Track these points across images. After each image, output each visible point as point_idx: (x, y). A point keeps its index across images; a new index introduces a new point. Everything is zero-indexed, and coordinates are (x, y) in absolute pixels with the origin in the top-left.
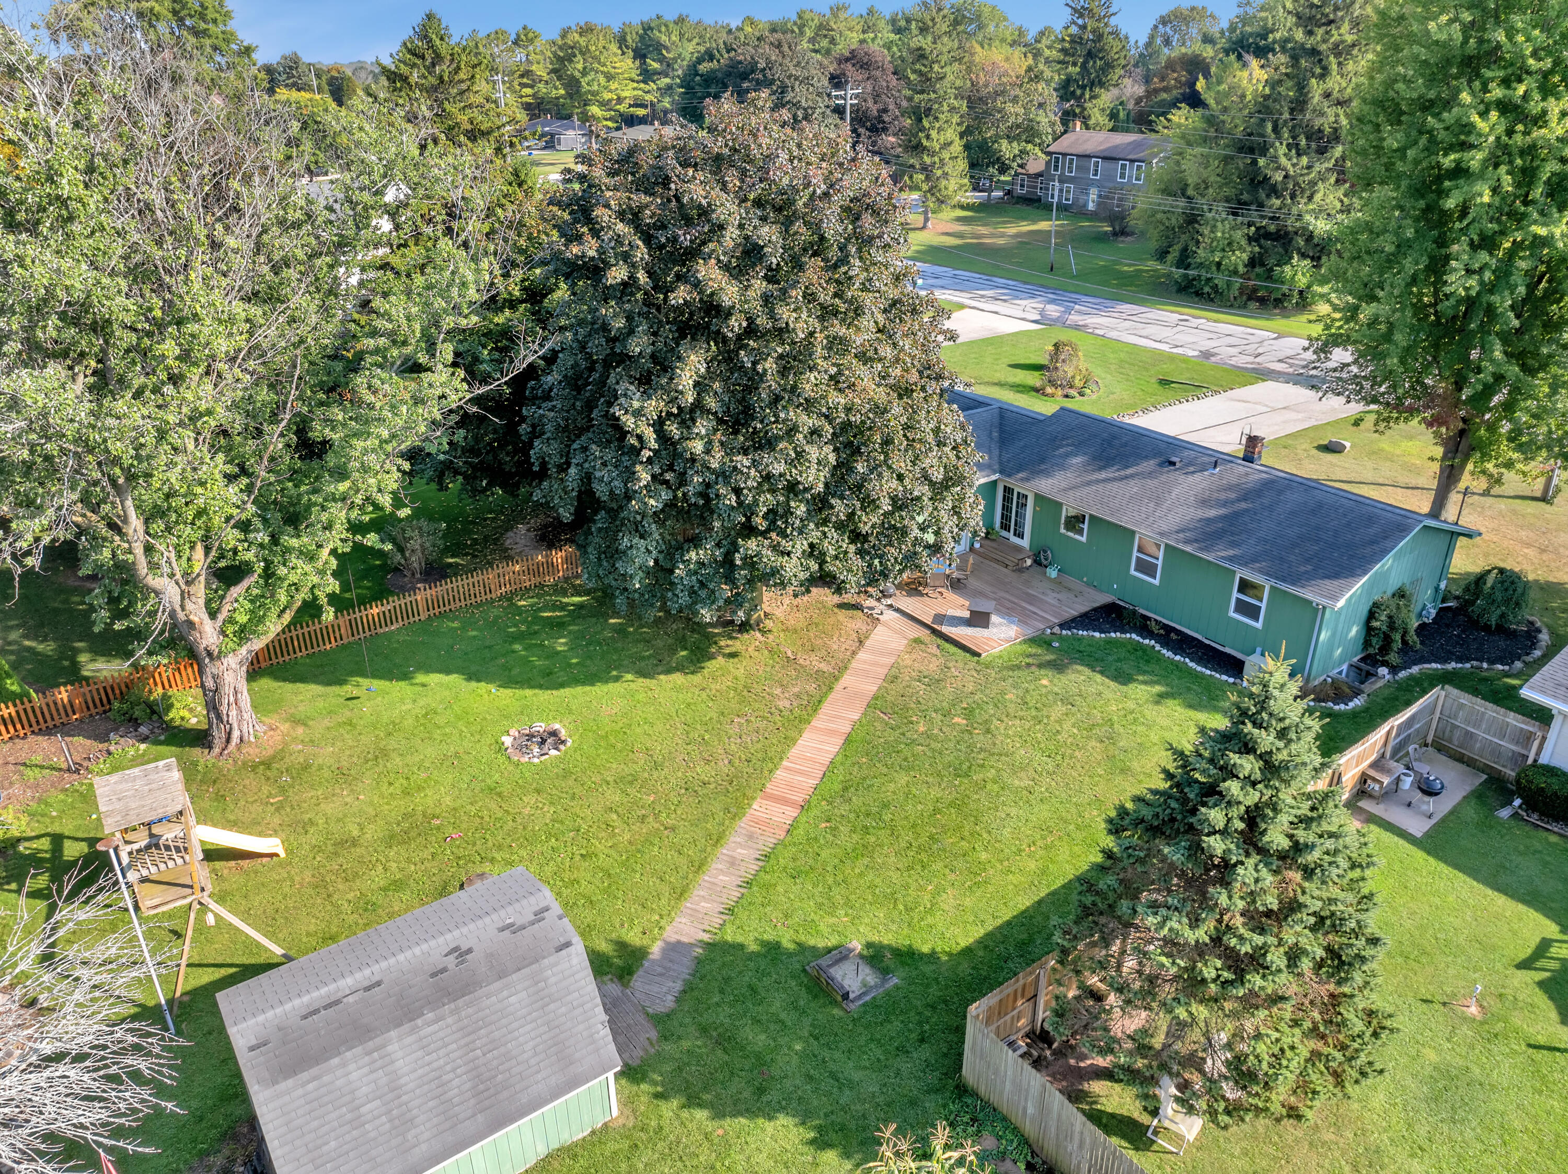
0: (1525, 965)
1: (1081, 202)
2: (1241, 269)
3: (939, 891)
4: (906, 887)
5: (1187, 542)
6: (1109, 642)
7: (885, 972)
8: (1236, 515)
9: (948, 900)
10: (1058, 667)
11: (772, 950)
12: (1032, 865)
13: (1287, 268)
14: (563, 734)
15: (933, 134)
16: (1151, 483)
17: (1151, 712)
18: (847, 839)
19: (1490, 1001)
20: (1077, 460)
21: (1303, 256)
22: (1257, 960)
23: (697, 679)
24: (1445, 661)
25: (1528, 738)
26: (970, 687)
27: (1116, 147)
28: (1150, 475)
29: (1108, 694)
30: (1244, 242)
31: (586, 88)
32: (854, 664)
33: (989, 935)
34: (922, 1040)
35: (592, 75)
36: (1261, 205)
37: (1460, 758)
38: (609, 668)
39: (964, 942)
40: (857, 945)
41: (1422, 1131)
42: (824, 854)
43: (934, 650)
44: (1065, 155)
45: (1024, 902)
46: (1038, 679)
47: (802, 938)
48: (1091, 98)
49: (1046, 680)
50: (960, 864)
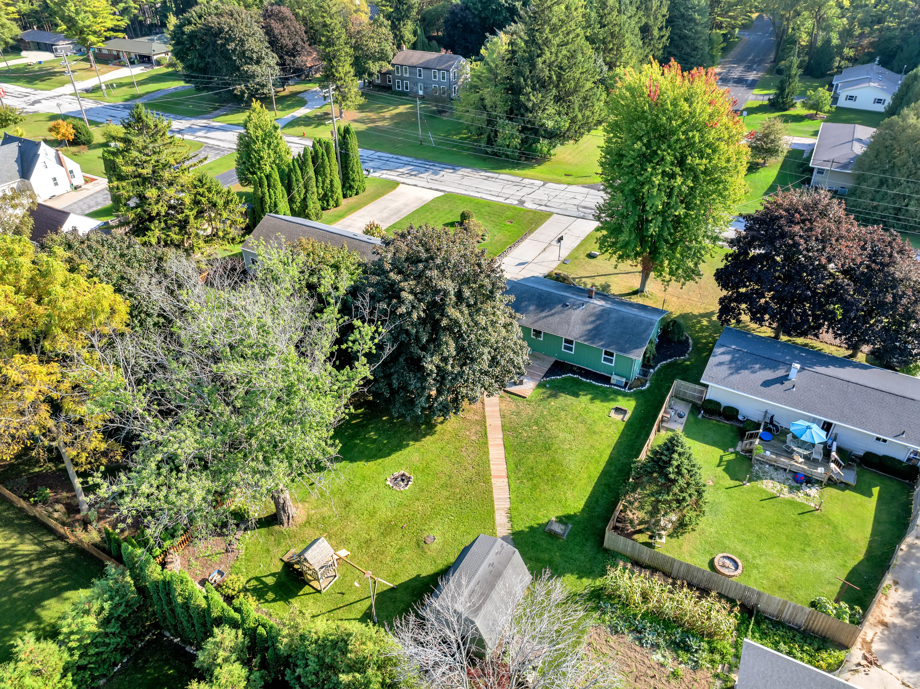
0: (719, 466)
1: (415, 90)
2: (519, 147)
3: (565, 493)
4: (555, 495)
5: (585, 341)
6: (564, 379)
7: (565, 524)
8: (597, 327)
9: (569, 494)
10: (554, 396)
11: (531, 528)
12: (586, 476)
13: (539, 145)
14: (407, 474)
15: (340, 69)
16: (563, 316)
17: (592, 407)
18: (529, 484)
19: (714, 479)
20: (532, 308)
21: (544, 137)
22: (684, 499)
23: (436, 436)
24: (666, 360)
25: (702, 392)
26: (531, 413)
27: (429, 61)
28: (561, 312)
29: (575, 403)
30: (518, 134)
31: (81, 24)
32: (487, 414)
33: (586, 503)
34: (587, 540)
35: (82, 15)
36: (523, 115)
37: (683, 400)
38: (401, 441)
39: (581, 507)
40: (554, 519)
41: (710, 520)
42: (525, 491)
43: (509, 399)
44: (402, 66)
45: (590, 489)
46: (549, 403)
47: (537, 522)
48: (404, 25)
49: (553, 403)
50: (566, 482)
